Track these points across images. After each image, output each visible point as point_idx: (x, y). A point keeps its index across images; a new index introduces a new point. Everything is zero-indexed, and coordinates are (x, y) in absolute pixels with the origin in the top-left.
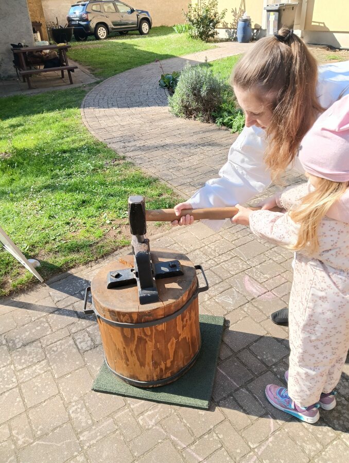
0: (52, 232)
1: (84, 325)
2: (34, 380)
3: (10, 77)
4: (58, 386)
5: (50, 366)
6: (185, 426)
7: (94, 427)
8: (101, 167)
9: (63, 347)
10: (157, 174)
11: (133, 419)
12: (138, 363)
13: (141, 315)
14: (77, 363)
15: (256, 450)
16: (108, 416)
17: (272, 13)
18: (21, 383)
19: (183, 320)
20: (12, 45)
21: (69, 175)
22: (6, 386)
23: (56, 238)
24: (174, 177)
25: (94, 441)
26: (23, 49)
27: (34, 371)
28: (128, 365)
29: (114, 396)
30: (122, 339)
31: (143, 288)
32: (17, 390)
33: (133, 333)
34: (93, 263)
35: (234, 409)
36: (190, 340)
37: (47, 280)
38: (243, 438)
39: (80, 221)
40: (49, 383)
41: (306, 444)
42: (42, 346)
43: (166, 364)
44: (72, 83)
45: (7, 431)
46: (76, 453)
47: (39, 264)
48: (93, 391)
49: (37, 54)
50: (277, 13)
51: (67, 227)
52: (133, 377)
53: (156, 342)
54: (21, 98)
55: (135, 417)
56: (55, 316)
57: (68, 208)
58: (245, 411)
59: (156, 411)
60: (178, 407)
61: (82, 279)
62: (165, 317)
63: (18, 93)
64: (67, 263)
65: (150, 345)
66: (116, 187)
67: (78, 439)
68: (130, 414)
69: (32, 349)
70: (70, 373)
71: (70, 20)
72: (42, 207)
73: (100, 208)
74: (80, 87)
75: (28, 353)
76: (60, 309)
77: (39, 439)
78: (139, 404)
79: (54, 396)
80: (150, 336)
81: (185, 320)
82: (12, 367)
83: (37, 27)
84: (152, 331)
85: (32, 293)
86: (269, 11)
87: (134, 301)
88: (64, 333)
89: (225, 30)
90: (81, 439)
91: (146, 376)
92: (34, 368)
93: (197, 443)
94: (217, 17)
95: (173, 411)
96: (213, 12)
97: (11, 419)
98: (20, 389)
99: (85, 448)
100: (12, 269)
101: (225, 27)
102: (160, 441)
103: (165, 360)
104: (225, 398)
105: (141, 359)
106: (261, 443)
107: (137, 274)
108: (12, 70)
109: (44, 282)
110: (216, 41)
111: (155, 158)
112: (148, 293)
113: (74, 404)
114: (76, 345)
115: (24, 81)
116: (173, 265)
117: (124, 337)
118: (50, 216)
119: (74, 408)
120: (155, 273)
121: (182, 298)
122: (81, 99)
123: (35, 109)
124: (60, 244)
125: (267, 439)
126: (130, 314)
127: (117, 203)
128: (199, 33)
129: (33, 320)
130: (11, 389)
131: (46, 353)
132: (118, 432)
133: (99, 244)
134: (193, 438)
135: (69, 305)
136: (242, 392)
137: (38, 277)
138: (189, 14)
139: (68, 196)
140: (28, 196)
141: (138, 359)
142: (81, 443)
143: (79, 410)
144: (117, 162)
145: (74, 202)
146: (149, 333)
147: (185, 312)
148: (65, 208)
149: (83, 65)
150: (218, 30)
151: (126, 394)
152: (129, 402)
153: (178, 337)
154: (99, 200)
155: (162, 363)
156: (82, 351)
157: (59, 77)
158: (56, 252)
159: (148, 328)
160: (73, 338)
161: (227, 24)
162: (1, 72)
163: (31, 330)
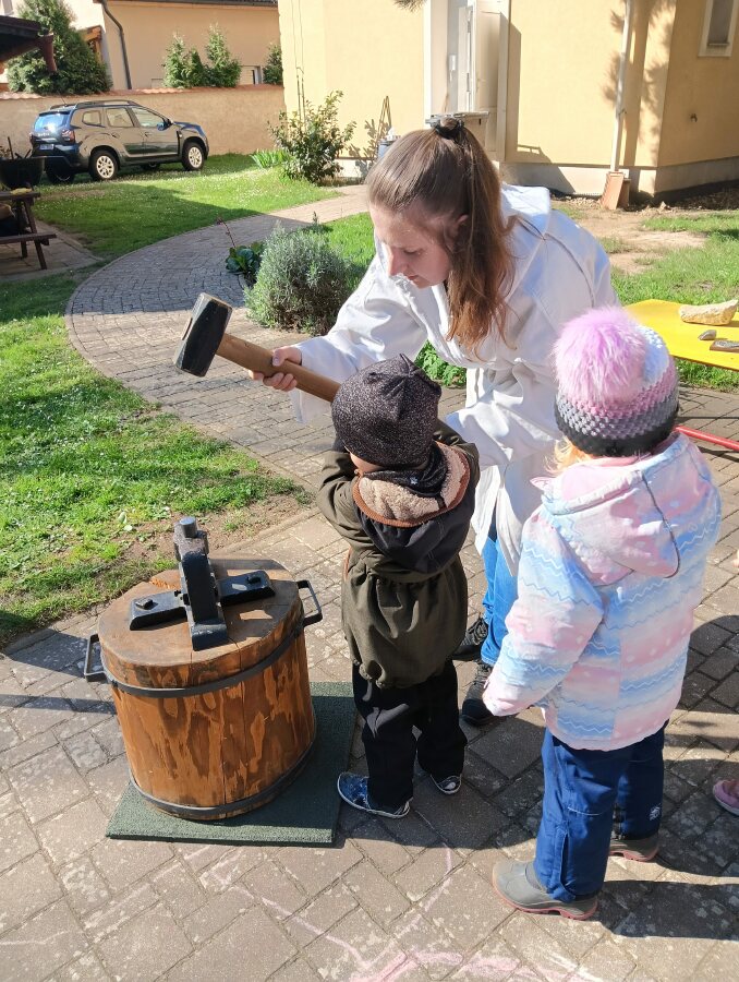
0: (12, 555)
1: (86, 723)
4: (37, 837)
5: (19, 803)
6: (289, 878)
7: (112, 903)
8: (112, 427)
9: (44, 767)
10: (227, 435)
11: (189, 879)
12: (194, 770)
13: (195, 669)
14: (75, 792)
15: (421, 904)
16: (140, 880)
19: (276, 678)
21: (43, 445)
23: (21, 566)
24: (260, 438)
25: (115, 927)
28: (175, 776)
29: (150, 843)
30: (161, 723)
31: (198, 620)
33: (182, 706)
34: (100, 609)
35: (380, 838)
36: (292, 719)
37: (6, 645)
38: (396, 886)
39: (71, 530)
40: (19, 833)
43: (248, 768)
44: (44, 266)
46: (77, 953)
48: (109, 839)
51: (44, 543)
52: (187, 800)
53: (227, 723)
55: (193, 876)
56: (25, 711)
57: (44, 507)
58: (399, 841)
59: (234, 859)
60: (274, 848)
61: (80, 639)
62: (241, 672)
64: (46, 610)
65: (216, 731)
67: (82, 927)
68: (184, 871)
70: (62, 812)
71: (36, 141)
73: (112, 503)
74: (62, 275)
76: (36, 698)
78: (199, 852)
79: (31, 856)
80: (215, 710)
81: (280, 677)
84: (217, 700)
87: (182, 647)
88: (45, 741)
89: (354, 162)
90: (88, 926)
91: (211, 796)
93: (312, 905)
94: (337, 137)
95: (266, 856)
96: (328, 127)
99: (97, 940)
101: (354, 156)
102: (242, 911)
103: (247, 760)
104: (363, 823)
105: (200, 761)
106: (429, 891)
107: (185, 598)
110: (338, 183)
111: (221, 406)
112: (208, 628)
113: (70, 866)
114: (71, 759)
116: (254, 580)
117: (167, 717)
118: (7, 524)
119: (71, 874)
120: (220, 594)
122: (66, 298)
124: (29, 576)
125: (440, 884)
126: (175, 669)
127: (146, 493)
128: (304, 168)
131: (11, 780)
132: (160, 905)
133: (112, 572)
134: (304, 899)
135: (54, 690)
138: (282, 131)
139: (43, 486)
141: (195, 762)
142: (89, 935)
143: (81, 876)
144: (145, 416)
145: (58, 495)
146: (213, 705)
147: (279, 661)
148: (37, 508)
149: (67, 232)
150: (341, 163)
151: (173, 836)
152: (180, 851)
153: (267, 710)
154: (109, 488)
155: (242, 765)
156: (83, 771)
157: (16, 256)
158: (23, 592)
159: (211, 695)
160: (65, 749)
161: (357, 149)
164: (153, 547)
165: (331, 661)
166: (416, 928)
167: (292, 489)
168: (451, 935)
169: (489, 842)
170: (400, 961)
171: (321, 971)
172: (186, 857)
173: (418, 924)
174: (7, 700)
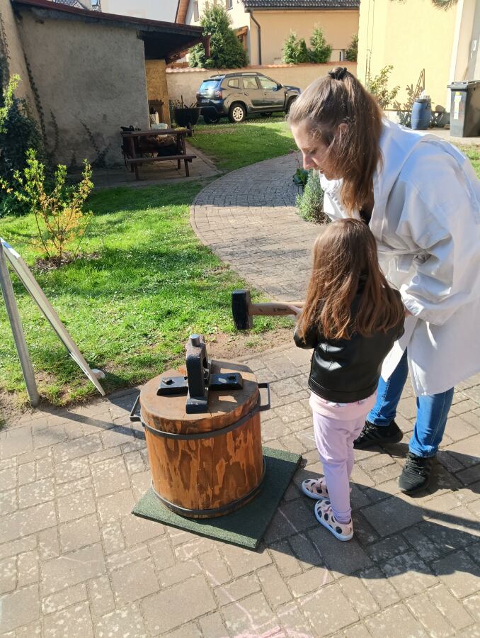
0: (126, 343)
1: (140, 446)
2: (73, 496)
3: (117, 165)
4: (96, 505)
5: (93, 484)
6: (225, 563)
7: (125, 552)
8: (199, 276)
9: (111, 467)
10: (263, 287)
11: (169, 549)
12: (182, 485)
13: (185, 424)
14: (123, 484)
15: (299, 600)
16: (143, 542)
17: (458, 93)
18: (58, 497)
19: (234, 440)
20: (122, 127)
22: (43, 498)
23: (128, 350)
25: (122, 566)
26: (133, 133)
27: (75, 487)
28: (171, 487)
29: (154, 523)
30: (165, 453)
31: (192, 397)
32: (52, 504)
33: (176, 445)
35: (286, 553)
36: (245, 467)
37: (109, 394)
38: (287, 585)
39: (160, 333)
40: (88, 501)
41: (361, 602)
42: (89, 462)
43: (213, 490)
44: (188, 175)
45: (34, 541)
46: (100, 574)
47: (103, 376)
48: (133, 515)
49: (150, 139)
50: (465, 93)
51: (144, 339)
52: (176, 502)
53: (202, 460)
55: (172, 547)
57: (150, 318)
58: (297, 557)
59: (197, 544)
60: (221, 543)
62: (212, 431)
63: (123, 185)
64: (134, 377)
65: (195, 463)
67: (106, 561)
68: (168, 543)
69: (79, 464)
70: (113, 494)
71: (200, 98)
74: (196, 181)
75: (73, 467)
76: (118, 426)
77: (65, 554)
78: (179, 534)
79: (90, 515)
80: (194, 451)
81: (238, 439)
82: (53, 480)
84: (197, 445)
85: (91, 406)
86: (453, 90)
87: (180, 409)
88: (115, 452)
89: (396, 113)
90: (109, 561)
91: (190, 503)
92: (75, 483)
93: (234, 583)
94: (386, 96)
95: (215, 547)
96: (381, 90)
97: (41, 531)
98: (56, 503)
99: (111, 570)
100: (74, 378)
101: (397, 109)
102: (193, 575)
103: (213, 485)
105: (185, 480)
106: (307, 593)
108: (120, 158)
109: (105, 396)
112: (197, 402)
113: (109, 525)
114: (126, 465)
115: (132, 171)
116: (231, 377)
117: (168, 449)
118: (128, 325)
119: (108, 530)
121: (234, 413)
122: (194, 196)
123: (139, 204)
124: (131, 356)
125: (316, 591)
126: (174, 422)
127: (207, 317)
129: (85, 435)
130: (47, 502)
131: (92, 470)
132: (149, 560)
134: (230, 577)
136: (300, 538)
137: (100, 389)
141: (182, 479)
142: (108, 566)
143: (113, 532)
144: (219, 271)
146: (194, 448)
147: (238, 430)
148: (146, 318)
149: (207, 155)
150: (386, 113)
151: (167, 522)
152: (169, 531)
153: (228, 458)
154: (187, 312)
155: (209, 488)
156: (130, 473)
157: (174, 168)
158: (126, 365)
159: (193, 441)
160: (124, 459)
161: (399, 104)
162: (106, 159)
163: (81, 444)
165: (287, 437)
166: (291, 613)
168: (312, 624)
169: (356, 573)
170: (276, 631)
171: (227, 623)
172: (171, 536)
173: (294, 612)
174: (103, 425)
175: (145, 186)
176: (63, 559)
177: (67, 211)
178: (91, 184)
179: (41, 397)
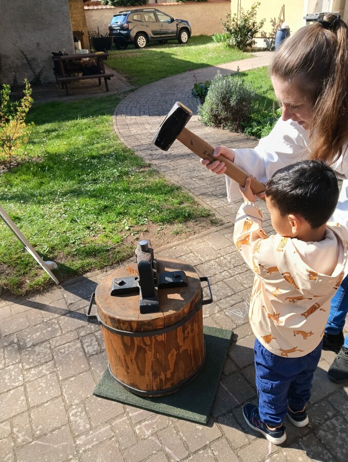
0: (72, 236)
1: (93, 329)
2: (39, 380)
3: (50, 83)
4: (61, 388)
5: (56, 367)
6: (181, 439)
7: (91, 432)
8: (127, 173)
9: (70, 350)
10: (180, 183)
11: (130, 427)
12: (138, 372)
13: (140, 324)
14: (82, 366)
16: (106, 422)
18: (27, 382)
19: (184, 332)
20: (53, 53)
21: (95, 180)
22: (13, 384)
23: (75, 242)
24: (197, 186)
25: (90, 446)
26: (62, 57)
27: (41, 372)
28: (128, 373)
29: (114, 402)
30: (122, 347)
31: (144, 297)
32: (22, 389)
33: (132, 341)
34: (108, 268)
36: (192, 352)
37: (63, 282)
38: (238, 457)
39: (100, 226)
40: (53, 384)
42: (50, 347)
43: (166, 375)
44: (108, 90)
45: (8, 428)
46: (71, 457)
47: (56, 266)
48: (94, 396)
49: (76, 62)
51: (87, 232)
52: (133, 385)
53: (156, 352)
54: (58, 104)
55: (132, 426)
56: (66, 318)
57: (90, 212)
58: (243, 430)
59: (154, 421)
60: (176, 420)
62: (165, 328)
63: (57, 99)
64: (83, 267)
65: (150, 355)
66: (139, 193)
67: (75, 442)
68: (128, 422)
69: (42, 349)
70: (75, 376)
71: (111, 29)
72: (66, 211)
73: (121, 213)
74: (115, 95)
75: (37, 352)
76: (72, 312)
77: (37, 438)
78: (136, 413)
79: (57, 398)
80: (149, 345)
81: (186, 332)
82: (20, 365)
83: (78, 36)
84: (151, 340)
85: (48, 294)
86: (308, 20)
87: (135, 310)
88: (72, 336)
89: (263, 39)
90: (78, 442)
91: (145, 386)
92: (41, 368)
93: (191, 457)
94: (256, 27)
95: (171, 423)
96: (251, 21)
97: (14, 416)
98: (25, 388)
99: (81, 452)
100: (30, 269)
101: (264, 36)
102: (154, 452)
103: (165, 371)
104: (224, 415)
105: (141, 368)
107: (140, 282)
108: (52, 77)
109: (59, 284)
110: (254, 50)
111: (180, 167)
112: (149, 302)
113: (74, 407)
114: (83, 348)
115: (63, 88)
116: (177, 276)
117: (125, 344)
118: (73, 220)
119: (74, 412)
120: (158, 282)
122: (115, 107)
123: (71, 115)
124: (78, 248)
126: (130, 322)
127: (138, 210)
128: (237, 43)
129: (45, 321)
130: (17, 387)
131: (54, 354)
132: (114, 439)
133: (116, 250)
134: (187, 453)
135: (81, 309)
137: (54, 279)
138: (227, 24)
139: (91, 202)
140: (54, 199)
141: (138, 368)
142: (77, 447)
143: (78, 414)
144: (143, 169)
145: (97, 207)
146: (149, 343)
147: (186, 323)
148: (87, 213)
149: (120, 74)
150: (256, 40)
151: (126, 401)
152: (128, 410)
153: (178, 348)
154: (121, 206)
155: (162, 373)
156: (88, 355)
157: (96, 84)
158: (74, 256)
159: (148, 338)
160: (81, 342)
161: (265, 33)
162: (41, 79)
163: (42, 330)
164: (137, 239)
165: (218, 315)
167: (209, 215)
169: (295, 440)
174: (59, 311)
175: (74, 100)
176: (36, 443)
177: (12, 123)
178: (30, 99)
179: (3, 288)
